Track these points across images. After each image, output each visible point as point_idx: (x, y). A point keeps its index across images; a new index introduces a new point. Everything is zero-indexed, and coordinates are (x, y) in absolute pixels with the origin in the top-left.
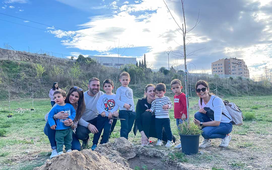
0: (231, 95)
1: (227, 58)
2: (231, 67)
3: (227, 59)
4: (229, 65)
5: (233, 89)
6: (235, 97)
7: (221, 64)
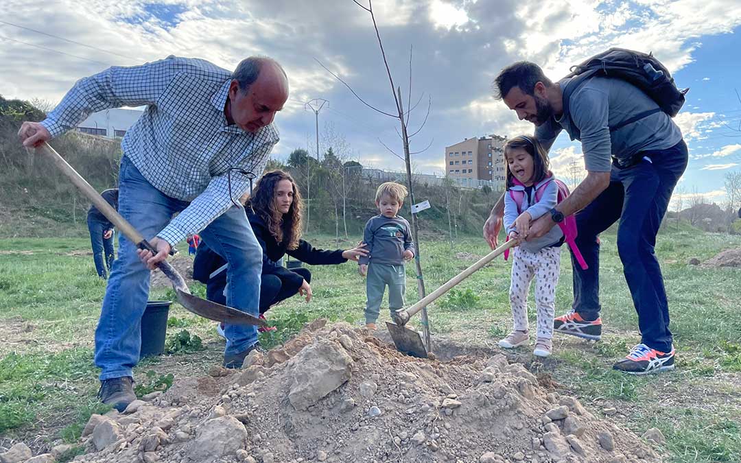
1: (484, 137)
2: (494, 160)
3: (484, 139)
4: (490, 155)
5: (474, 215)
6: (474, 239)
7: (469, 152)
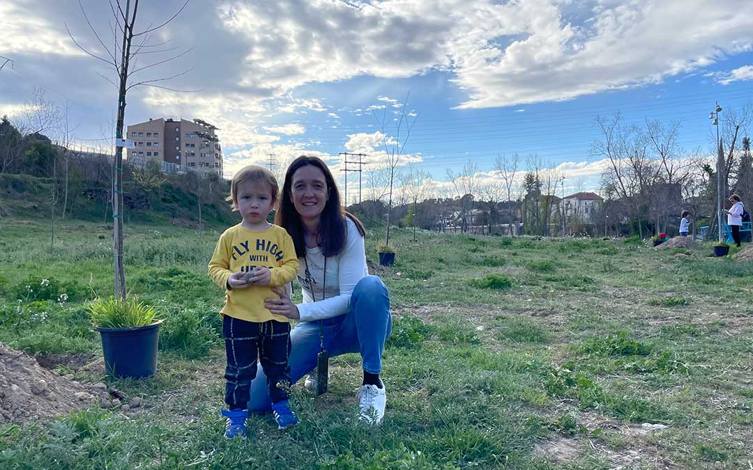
0: (222, 221)
2: (183, 145)
3: (171, 121)
4: (177, 139)
7: (154, 134)
